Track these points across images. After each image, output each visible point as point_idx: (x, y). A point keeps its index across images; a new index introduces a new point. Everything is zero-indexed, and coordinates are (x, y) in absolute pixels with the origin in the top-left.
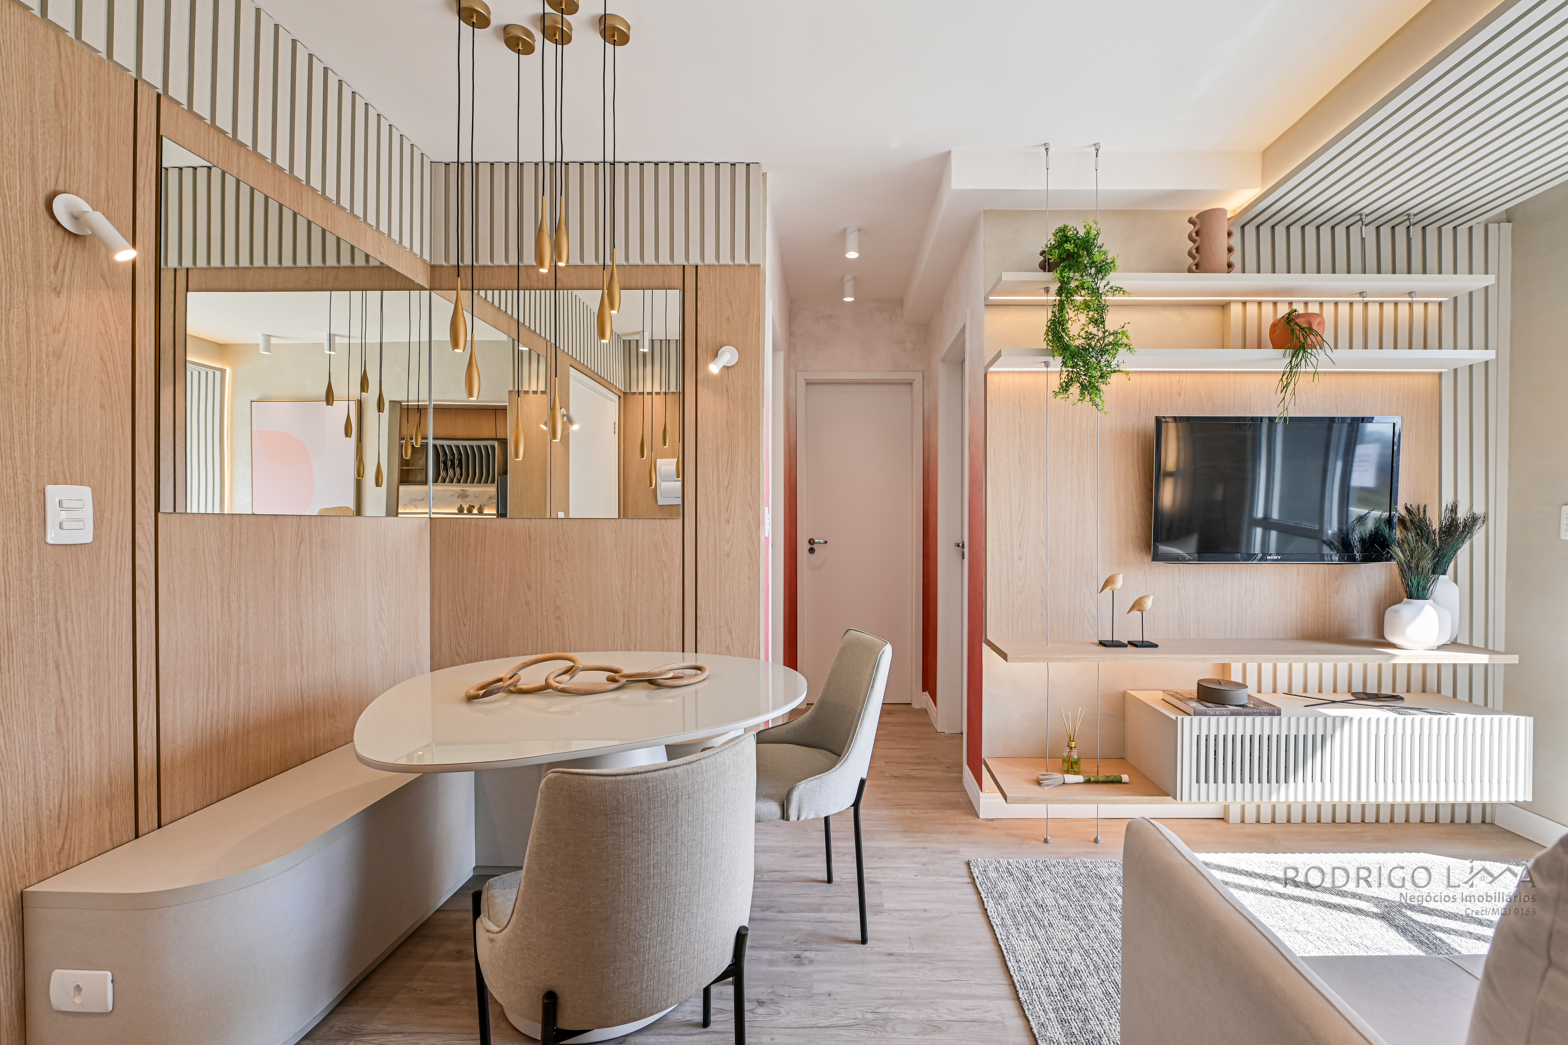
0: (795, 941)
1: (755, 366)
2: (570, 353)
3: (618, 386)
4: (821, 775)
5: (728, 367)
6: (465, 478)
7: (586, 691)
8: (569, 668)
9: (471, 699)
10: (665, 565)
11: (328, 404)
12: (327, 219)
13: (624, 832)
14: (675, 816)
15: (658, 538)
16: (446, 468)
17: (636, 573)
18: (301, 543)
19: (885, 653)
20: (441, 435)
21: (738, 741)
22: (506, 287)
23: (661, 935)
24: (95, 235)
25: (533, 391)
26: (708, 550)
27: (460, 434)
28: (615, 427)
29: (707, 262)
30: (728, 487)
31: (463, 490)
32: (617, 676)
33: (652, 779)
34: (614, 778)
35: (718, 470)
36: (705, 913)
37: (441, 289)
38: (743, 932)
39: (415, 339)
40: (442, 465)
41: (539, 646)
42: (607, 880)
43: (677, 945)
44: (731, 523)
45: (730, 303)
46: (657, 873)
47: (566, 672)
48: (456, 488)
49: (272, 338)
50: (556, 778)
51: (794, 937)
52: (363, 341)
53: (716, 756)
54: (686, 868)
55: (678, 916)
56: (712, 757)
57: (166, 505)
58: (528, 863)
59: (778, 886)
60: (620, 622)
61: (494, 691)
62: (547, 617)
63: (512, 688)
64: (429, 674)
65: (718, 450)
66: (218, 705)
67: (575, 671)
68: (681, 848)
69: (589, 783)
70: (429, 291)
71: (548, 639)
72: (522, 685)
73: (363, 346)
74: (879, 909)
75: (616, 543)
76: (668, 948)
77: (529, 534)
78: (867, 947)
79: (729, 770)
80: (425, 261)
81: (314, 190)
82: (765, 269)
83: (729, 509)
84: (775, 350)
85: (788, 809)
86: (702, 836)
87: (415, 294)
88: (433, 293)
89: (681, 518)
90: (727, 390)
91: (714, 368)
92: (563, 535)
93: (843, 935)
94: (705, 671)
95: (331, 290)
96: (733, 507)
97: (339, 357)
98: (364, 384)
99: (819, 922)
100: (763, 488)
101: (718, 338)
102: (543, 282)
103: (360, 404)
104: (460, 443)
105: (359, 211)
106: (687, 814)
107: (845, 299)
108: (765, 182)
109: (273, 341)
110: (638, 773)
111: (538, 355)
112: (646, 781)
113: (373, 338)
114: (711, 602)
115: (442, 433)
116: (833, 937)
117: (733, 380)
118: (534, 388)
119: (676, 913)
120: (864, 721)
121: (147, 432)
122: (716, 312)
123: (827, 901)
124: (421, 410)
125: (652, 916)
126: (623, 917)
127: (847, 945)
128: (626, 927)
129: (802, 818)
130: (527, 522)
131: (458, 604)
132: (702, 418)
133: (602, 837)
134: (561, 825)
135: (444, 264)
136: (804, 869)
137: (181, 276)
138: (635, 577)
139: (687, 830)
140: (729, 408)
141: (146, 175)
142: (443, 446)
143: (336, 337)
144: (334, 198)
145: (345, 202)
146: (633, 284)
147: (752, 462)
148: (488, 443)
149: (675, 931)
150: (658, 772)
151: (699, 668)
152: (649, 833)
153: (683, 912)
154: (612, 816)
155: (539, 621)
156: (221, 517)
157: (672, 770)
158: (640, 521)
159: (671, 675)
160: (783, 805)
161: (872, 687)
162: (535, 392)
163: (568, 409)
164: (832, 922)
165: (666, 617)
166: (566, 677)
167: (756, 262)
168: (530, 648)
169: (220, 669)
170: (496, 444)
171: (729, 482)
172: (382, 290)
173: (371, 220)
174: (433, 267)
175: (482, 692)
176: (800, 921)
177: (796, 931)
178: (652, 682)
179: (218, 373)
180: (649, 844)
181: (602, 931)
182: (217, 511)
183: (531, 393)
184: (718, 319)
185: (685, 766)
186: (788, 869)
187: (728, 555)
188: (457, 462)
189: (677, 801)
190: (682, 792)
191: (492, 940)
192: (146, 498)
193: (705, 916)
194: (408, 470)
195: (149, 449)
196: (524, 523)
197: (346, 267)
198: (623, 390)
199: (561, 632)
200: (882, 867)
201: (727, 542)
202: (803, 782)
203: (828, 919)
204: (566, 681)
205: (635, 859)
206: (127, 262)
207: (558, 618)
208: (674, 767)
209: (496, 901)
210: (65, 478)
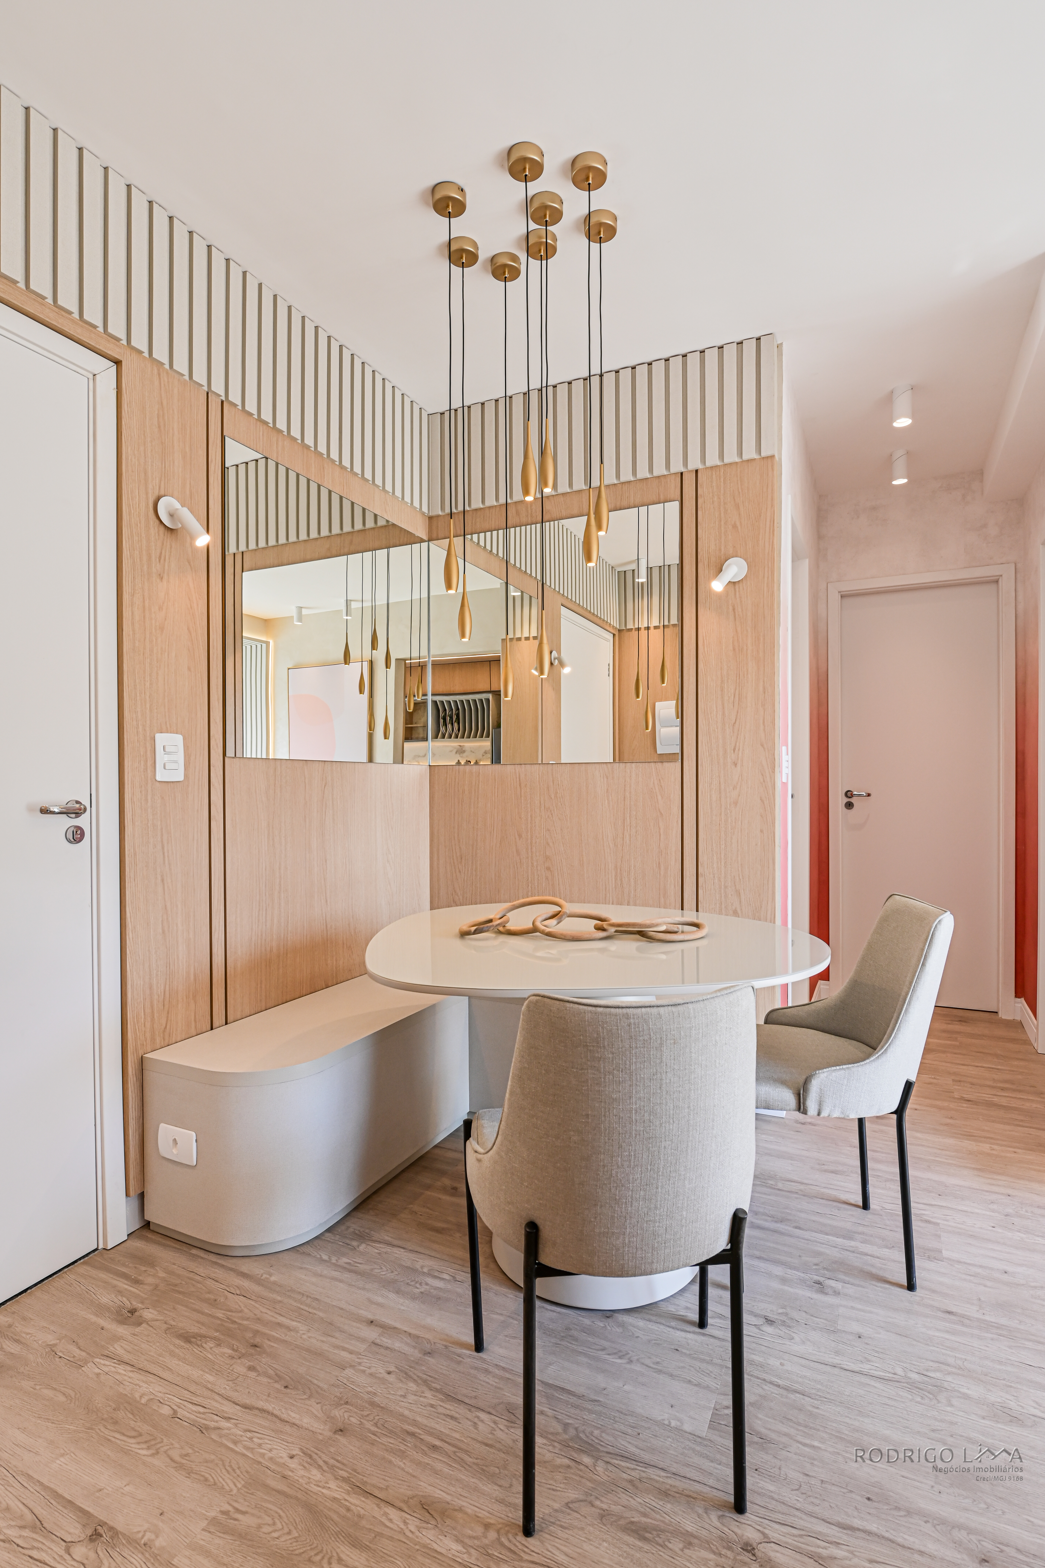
0: (816, 1265)
1: (768, 578)
2: (561, 592)
3: (612, 623)
4: (850, 1066)
5: (734, 583)
6: (463, 733)
7: (573, 938)
8: (556, 913)
9: (464, 934)
10: (661, 814)
11: (346, 663)
12: (343, 486)
13: (604, 1067)
14: (658, 1061)
15: (654, 783)
16: (445, 724)
17: (629, 823)
18: (325, 786)
19: (943, 923)
20: (441, 690)
21: (732, 990)
22: (497, 528)
23: (645, 1190)
24: (183, 527)
25: (525, 637)
26: (711, 796)
27: (458, 689)
28: (609, 669)
29: (709, 463)
30: (735, 723)
31: (460, 746)
32: (605, 924)
33: (634, 1015)
34: (594, 1009)
35: (723, 705)
36: (694, 1178)
37: (438, 539)
38: (741, 1215)
39: (416, 596)
40: (442, 721)
41: (526, 890)
42: (587, 1115)
43: (663, 1205)
44: (739, 765)
45: (737, 507)
46: (640, 1119)
47: (553, 917)
48: (454, 744)
49: (303, 609)
50: (537, 1001)
51: (816, 1260)
52: (374, 604)
53: (705, 1002)
54: (671, 1122)
55: (663, 1173)
56: (702, 1003)
57: (230, 752)
58: (511, 1085)
59: (797, 1198)
60: (612, 876)
61: (484, 929)
62: (537, 867)
63: (501, 929)
64: (427, 913)
65: (722, 681)
66: (266, 926)
67: (562, 916)
68: (666, 1098)
69: (569, 1010)
70: (427, 543)
72: (511, 926)
73: (373, 608)
74: (935, 1255)
75: (607, 790)
76: (652, 1206)
77: (520, 780)
78: (915, 1295)
79: (721, 1020)
80: (423, 514)
81: (333, 461)
82: (780, 459)
83: (737, 749)
84: (796, 557)
85: (805, 1100)
86: (690, 1090)
87: (416, 546)
88: (430, 544)
89: (680, 761)
90: (734, 610)
91: (717, 586)
92: (553, 781)
93: (881, 1273)
94: (703, 928)
95: (347, 555)
96: (741, 748)
97: (354, 620)
98: (374, 645)
99: (849, 1251)
100: (779, 723)
101: (723, 550)
102: (532, 516)
103: (371, 663)
104: (458, 698)
105: (368, 475)
106: (673, 1061)
107: (894, 483)
108: (780, 354)
109: (304, 612)
110: (618, 1007)
111: (531, 597)
112: (627, 1017)
113: (381, 601)
114: (715, 858)
115: (441, 689)
116: (868, 1273)
117: (740, 597)
118: (526, 635)
119: (661, 1169)
120: (912, 1006)
121: (217, 688)
122: (720, 521)
123: (861, 1229)
124: (422, 667)
125: (635, 1166)
126: (604, 1159)
127: (887, 1286)
128: (607, 1171)
129: (824, 1114)
130: (518, 768)
131: (454, 851)
132: (703, 645)
133: (582, 1069)
134: (542, 1050)
135: (440, 513)
136: (832, 1187)
137: (239, 558)
138: (629, 827)
139: (672, 1079)
140: (736, 631)
141: (215, 471)
142: (442, 702)
143: (352, 602)
144: (348, 466)
145: (357, 469)
146: (625, 503)
147: (764, 693)
148: (483, 696)
149: (660, 1190)
150: (640, 1009)
151: (697, 925)
152: (631, 1075)
153: (668, 1171)
154: (592, 1048)
155: (530, 871)
156: (267, 760)
157: (655, 1010)
158: (634, 765)
159: (663, 928)
160: (799, 1095)
161: (923, 964)
162: (527, 639)
163: (559, 652)
164: (867, 1255)
165: (662, 873)
166: (553, 922)
167: (769, 453)
169: (267, 894)
170: (490, 696)
171: (736, 718)
172: (388, 547)
173: (379, 481)
174: (431, 518)
175: (473, 929)
176: (823, 1244)
177: (819, 1254)
178: (642, 934)
179: (264, 645)
180: (630, 1086)
181: (583, 1170)
182: (264, 756)
183: (523, 639)
184: (722, 528)
185: (670, 1008)
186: (811, 1182)
187: (736, 803)
188: (455, 718)
189: (661, 1044)
190: (667, 1035)
191: (479, 1160)
192: (217, 745)
193: (694, 1182)
194: (412, 727)
195: (219, 703)
196: (515, 769)
197: (359, 531)
198: (618, 627)
200: (942, 1206)
201: (735, 788)
202: (825, 1070)
203: (861, 1250)
204: (552, 926)
205: (616, 1099)
206: (203, 547)
207: (548, 869)
208: (658, 1006)
209: (485, 1131)
210: (167, 728)
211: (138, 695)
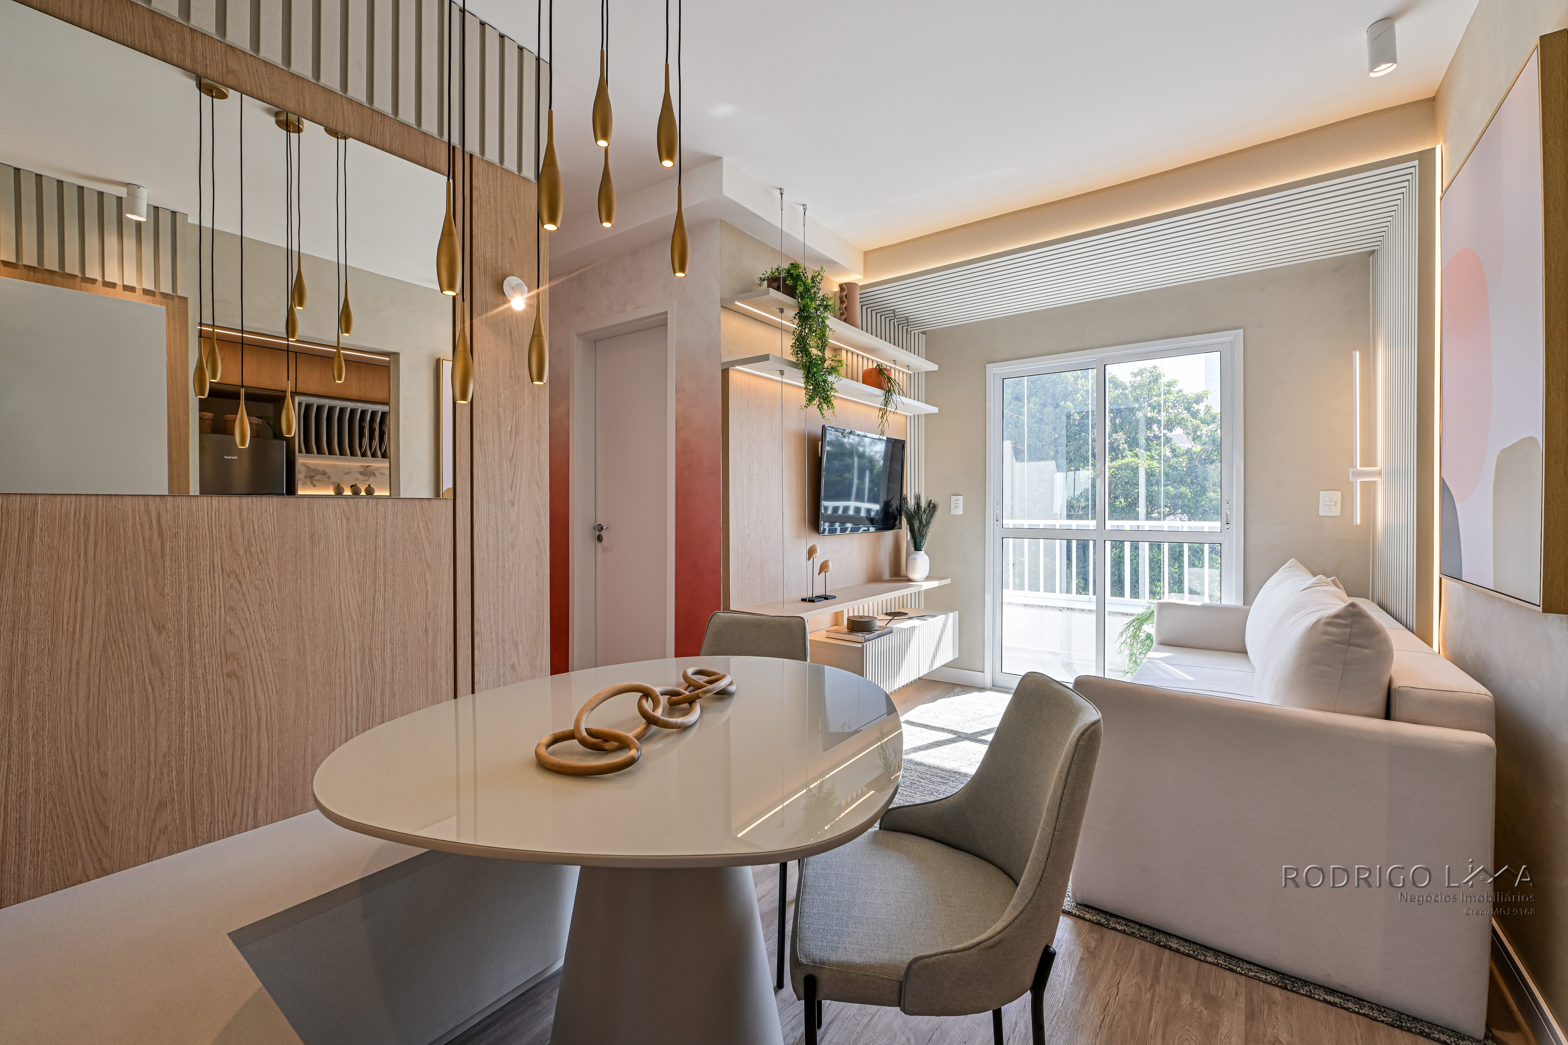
10: (429, 565)
15: (418, 526)
17: (382, 581)
26: (487, 540)
29: (487, 157)
30: (512, 457)
35: (500, 436)
41: (187, 736)
44: (516, 505)
45: (514, 219)
60: (356, 661)
62: (204, 677)
71: (208, 718)
75: (348, 537)
83: (514, 487)
90: (511, 333)
96: (518, 485)
101: (499, 262)
114: (492, 610)
117: (517, 322)
122: (497, 230)
132: (479, 363)
138: (382, 588)
140: (513, 357)
147: (539, 429)
155: (187, 688)
165: (430, 640)
168: (165, 743)
171: (513, 452)
184: (499, 240)
187: (513, 547)
199: (237, 697)
201: (512, 530)
207: (231, 675)
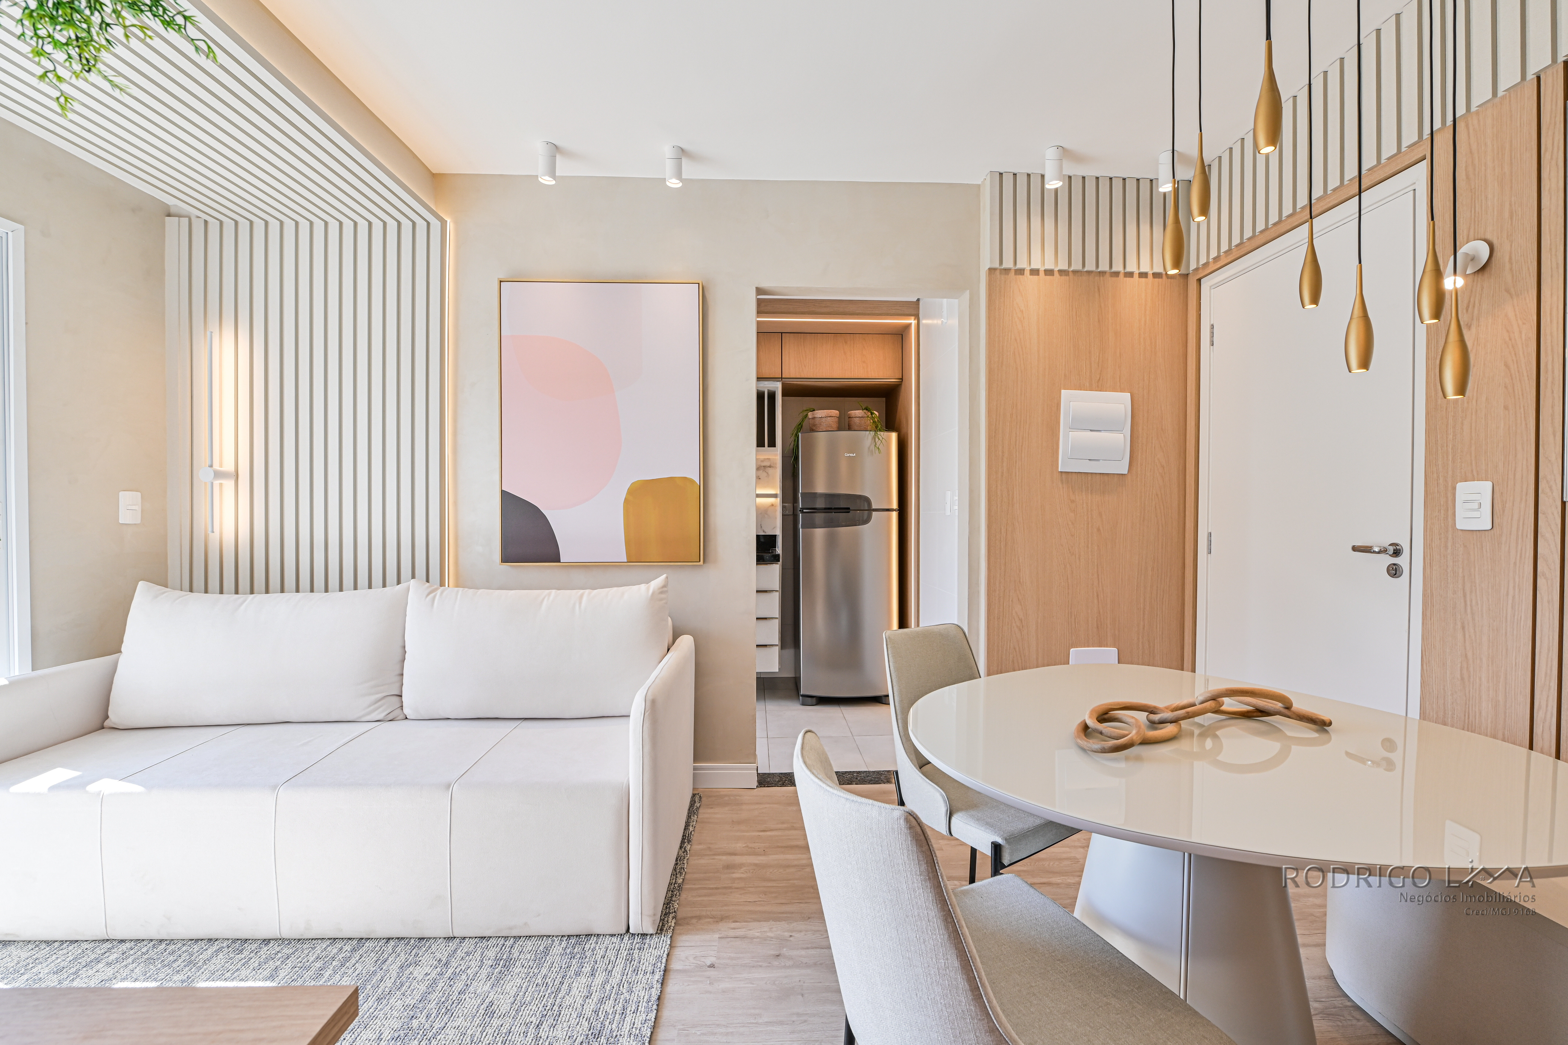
121: (1552, 419)
141: (1551, 159)
192: (1550, 487)
195: (1554, 436)
210: (1473, 476)
211: (1439, 448)
